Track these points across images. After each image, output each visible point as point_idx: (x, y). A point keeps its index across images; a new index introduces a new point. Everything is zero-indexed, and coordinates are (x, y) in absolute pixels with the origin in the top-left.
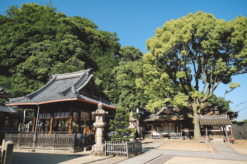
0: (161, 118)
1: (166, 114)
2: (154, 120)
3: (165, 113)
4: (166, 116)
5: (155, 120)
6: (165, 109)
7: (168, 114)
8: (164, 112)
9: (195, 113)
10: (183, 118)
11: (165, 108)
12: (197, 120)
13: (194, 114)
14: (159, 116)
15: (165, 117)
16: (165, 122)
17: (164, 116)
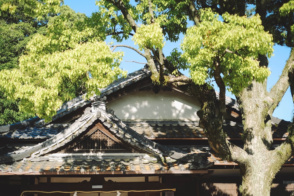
0: (76, 163)
1: (101, 145)
2: (37, 173)
3: (97, 141)
4: (100, 155)
5: (43, 171)
6: (98, 121)
7: (110, 143)
8: (89, 133)
9: (255, 141)
10: (187, 165)
11: (99, 115)
12: (266, 174)
13: (250, 147)
14: (67, 154)
15: (94, 162)
16: (94, 187)
17: (91, 154)
